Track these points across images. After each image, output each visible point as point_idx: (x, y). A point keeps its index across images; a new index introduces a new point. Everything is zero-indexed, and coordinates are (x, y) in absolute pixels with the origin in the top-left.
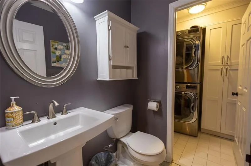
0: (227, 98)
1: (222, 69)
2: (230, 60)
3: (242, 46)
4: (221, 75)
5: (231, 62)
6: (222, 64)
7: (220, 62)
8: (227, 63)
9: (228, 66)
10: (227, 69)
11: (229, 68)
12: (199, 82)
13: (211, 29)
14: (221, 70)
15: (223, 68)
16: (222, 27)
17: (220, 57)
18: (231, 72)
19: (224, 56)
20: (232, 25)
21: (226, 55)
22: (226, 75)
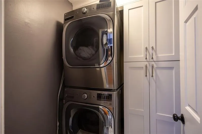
0: (156, 113)
1: (146, 66)
2: (156, 54)
3: (186, 22)
4: (146, 76)
5: (157, 57)
6: (146, 59)
7: (143, 56)
8: (152, 58)
9: (153, 63)
10: (153, 67)
11: (155, 66)
12: (115, 88)
13: (129, 10)
14: (144, 68)
15: (148, 66)
16: (143, 6)
17: (143, 50)
18: (158, 71)
19: (148, 48)
20: (156, 3)
21: (151, 46)
22: (152, 76)
